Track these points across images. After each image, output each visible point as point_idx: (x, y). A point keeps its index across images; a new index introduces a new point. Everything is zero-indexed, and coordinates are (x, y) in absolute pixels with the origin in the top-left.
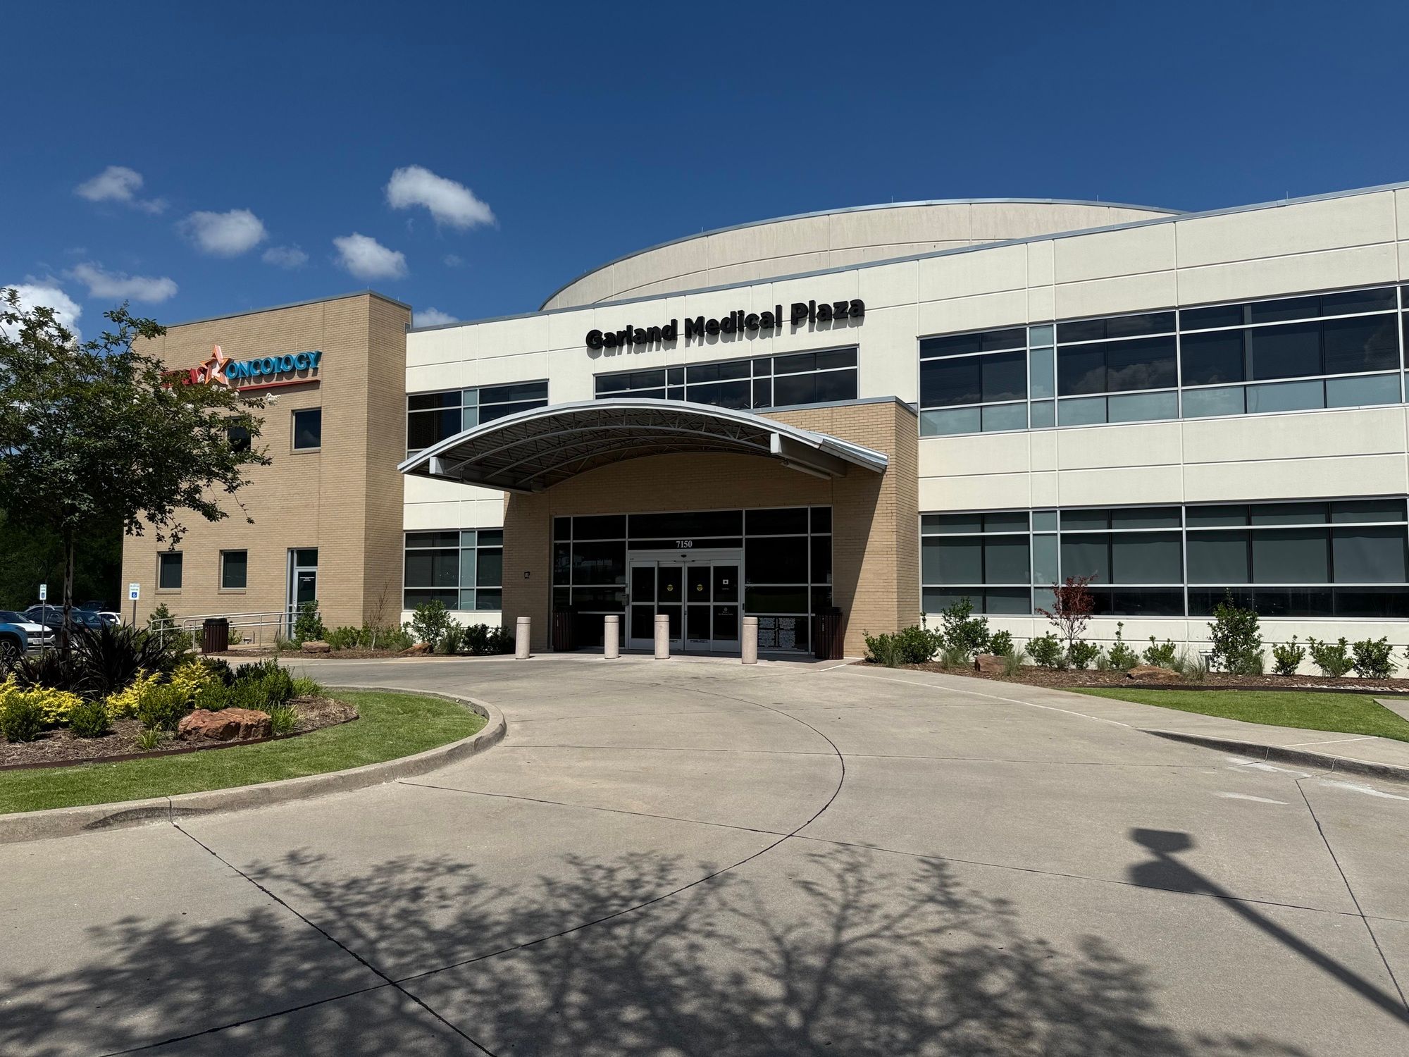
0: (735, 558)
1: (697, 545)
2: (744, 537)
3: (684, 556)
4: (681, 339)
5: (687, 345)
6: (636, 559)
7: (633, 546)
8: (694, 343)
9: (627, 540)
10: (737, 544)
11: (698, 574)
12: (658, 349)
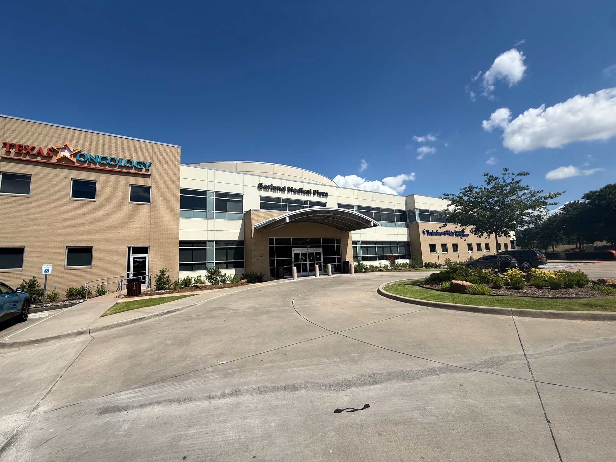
0: (320, 250)
1: (311, 247)
2: (322, 245)
3: (308, 250)
4: (286, 192)
5: (288, 193)
6: (294, 251)
7: (294, 247)
8: (290, 193)
9: (292, 245)
10: (320, 247)
11: (311, 255)
12: (280, 193)
